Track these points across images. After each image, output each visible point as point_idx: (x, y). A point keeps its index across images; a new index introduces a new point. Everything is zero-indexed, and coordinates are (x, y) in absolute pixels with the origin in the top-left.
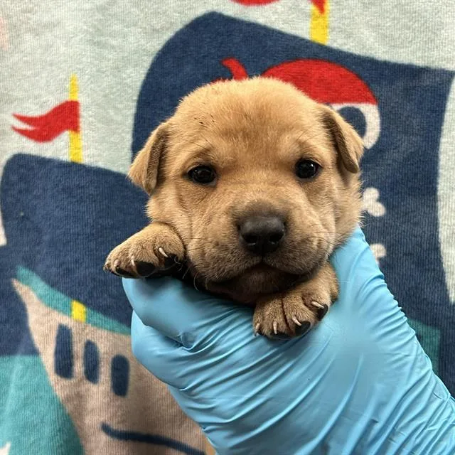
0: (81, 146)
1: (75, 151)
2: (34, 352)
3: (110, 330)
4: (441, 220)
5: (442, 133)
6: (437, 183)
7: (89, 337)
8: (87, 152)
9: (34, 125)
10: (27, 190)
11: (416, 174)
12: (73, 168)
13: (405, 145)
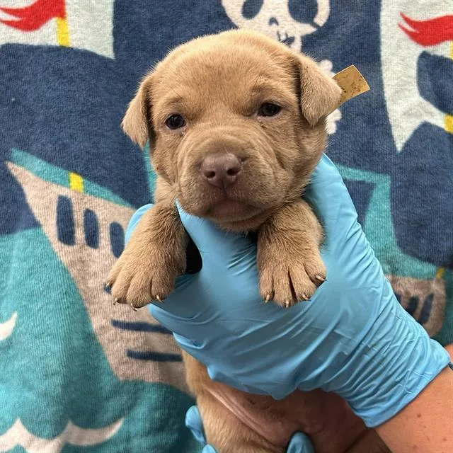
0: (68, 30)
1: (63, 36)
2: (36, 224)
3: (106, 199)
4: (386, 82)
5: (382, 8)
6: (380, 51)
7: (88, 206)
8: (74, 36)
9: (19, 16)
10: (16, 77)
11: (362, 44)
12: (62, 52)
13: (352, 20)
